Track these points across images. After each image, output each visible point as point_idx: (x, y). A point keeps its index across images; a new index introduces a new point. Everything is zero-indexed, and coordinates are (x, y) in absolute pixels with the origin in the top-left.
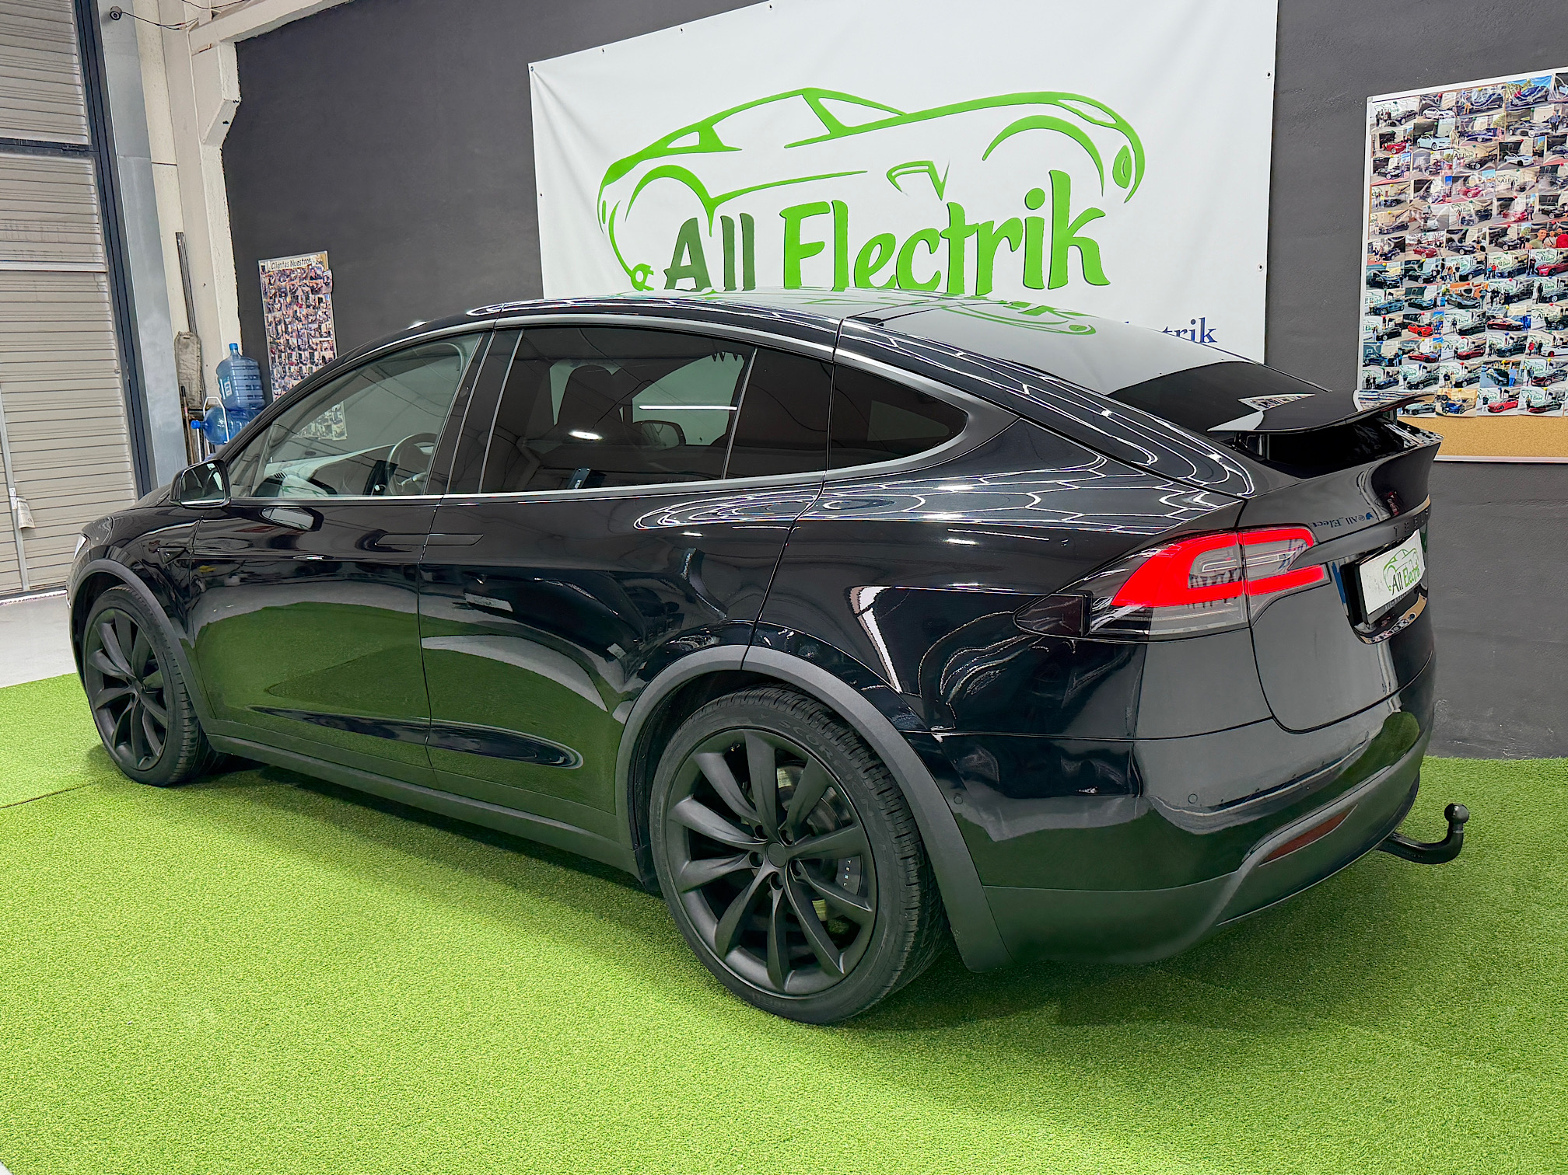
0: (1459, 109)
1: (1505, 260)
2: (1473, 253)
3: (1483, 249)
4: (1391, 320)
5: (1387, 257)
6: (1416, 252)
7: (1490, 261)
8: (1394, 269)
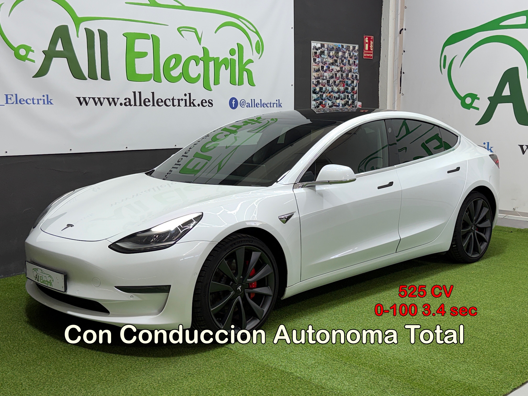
0: (328, 49)
1: (336, 89)
2: (331, 86)
3: (332, 86)
4: (317, 103)
5: (316, 85)
6: (322, 85)
7: (334, 89)
8: (318, 89)
